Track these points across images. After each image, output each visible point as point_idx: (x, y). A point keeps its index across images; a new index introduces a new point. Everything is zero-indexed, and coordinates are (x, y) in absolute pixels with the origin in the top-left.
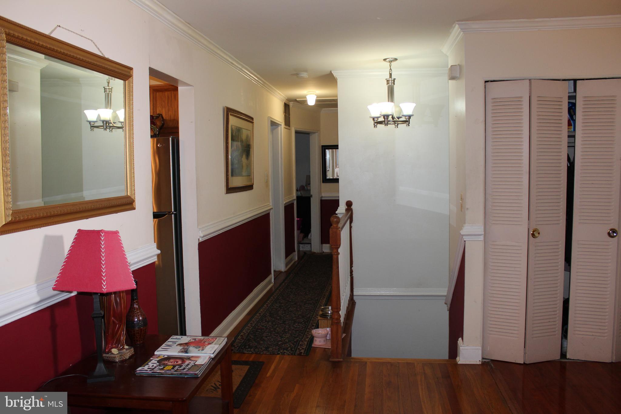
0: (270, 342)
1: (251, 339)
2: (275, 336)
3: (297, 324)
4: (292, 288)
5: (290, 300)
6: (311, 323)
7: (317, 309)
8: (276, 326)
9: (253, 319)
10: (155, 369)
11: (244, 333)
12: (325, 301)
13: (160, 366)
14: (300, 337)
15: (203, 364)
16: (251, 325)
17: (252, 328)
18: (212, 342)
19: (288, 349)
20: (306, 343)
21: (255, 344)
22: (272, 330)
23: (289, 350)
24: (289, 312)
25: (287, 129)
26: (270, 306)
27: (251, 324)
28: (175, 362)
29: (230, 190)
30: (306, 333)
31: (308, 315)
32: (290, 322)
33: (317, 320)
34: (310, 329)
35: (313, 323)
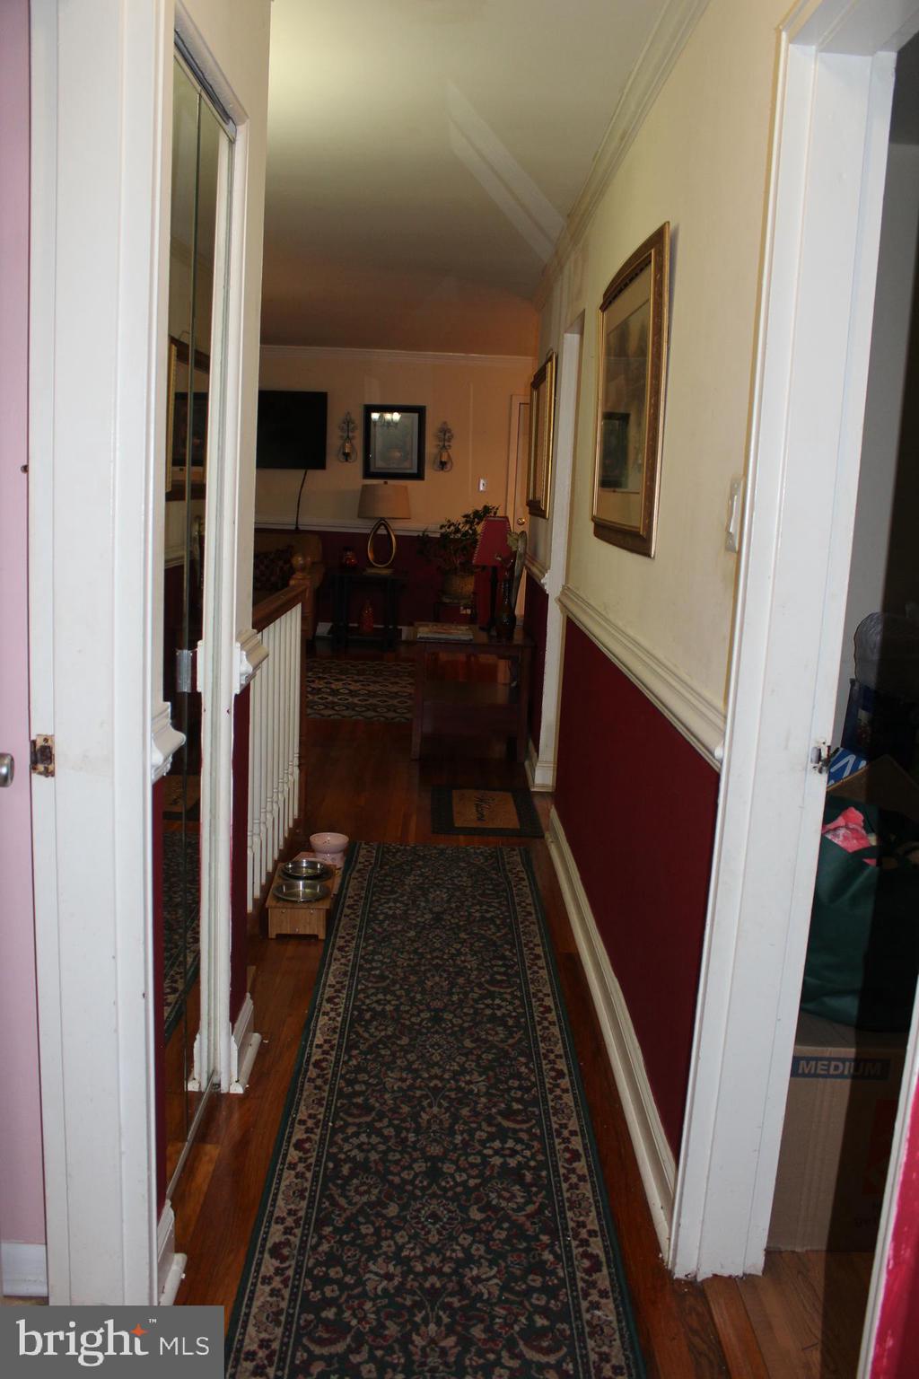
33: (340, 928)
34: (356, 898)
35: (352, 916)
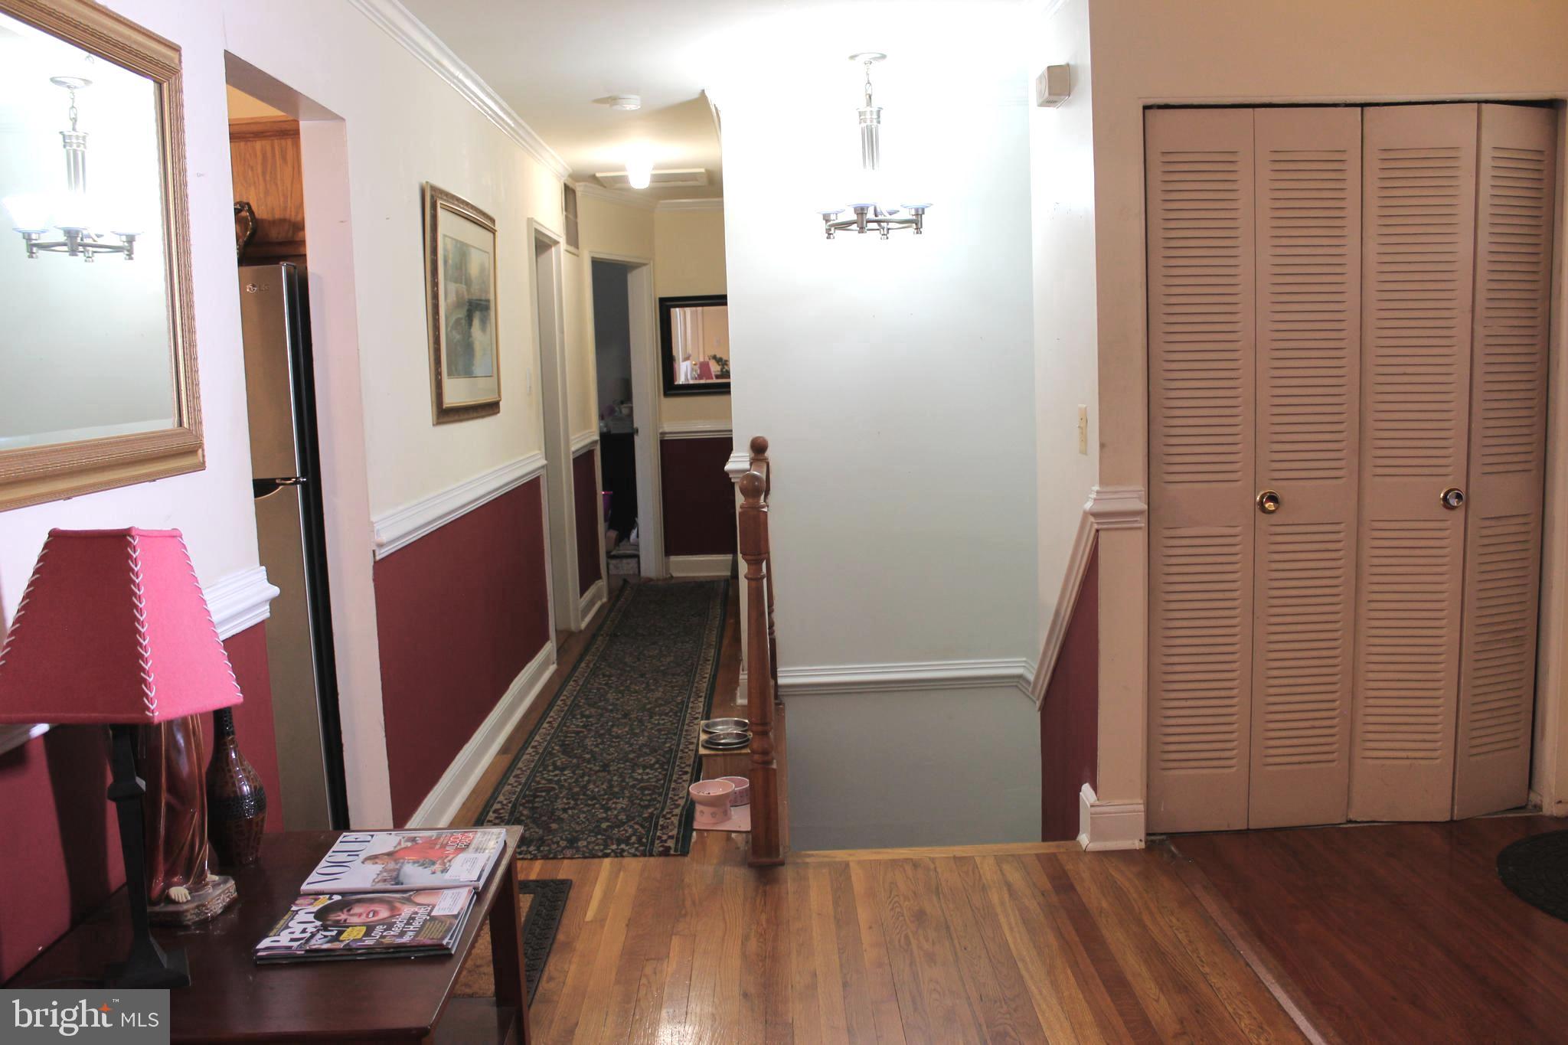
0: (578, 823)
1: (524, 818)
2: (589, 805)
3: (640, 771)
4: (607, 673)
5: (610, 707)
6: (678, 766)
7: (686, 727)
8: (586, 778)
9: (520, 765)
10: (313, 942)
11: (501, 802)
12: (704, 705)
13: (326, 929)
14: (658, 805)
15: (456, 913)
16: (515, 779)
17: (520, 787)
18: (468, 846)
19: (632, 841)
20: (675, 820)
21: (537, 833)
22: (576, 789)
23: (634, 843)
24: (614, 740)
25: (573, 256)
26: (559, 725)
27: (517, 776)
28: (371, 915)
29: (445, 414)
30: (671, 792)
31: (667, 745)
32: (622, 766)
33: (693, 757)
34: (680, 781)
35: (683, 765)
